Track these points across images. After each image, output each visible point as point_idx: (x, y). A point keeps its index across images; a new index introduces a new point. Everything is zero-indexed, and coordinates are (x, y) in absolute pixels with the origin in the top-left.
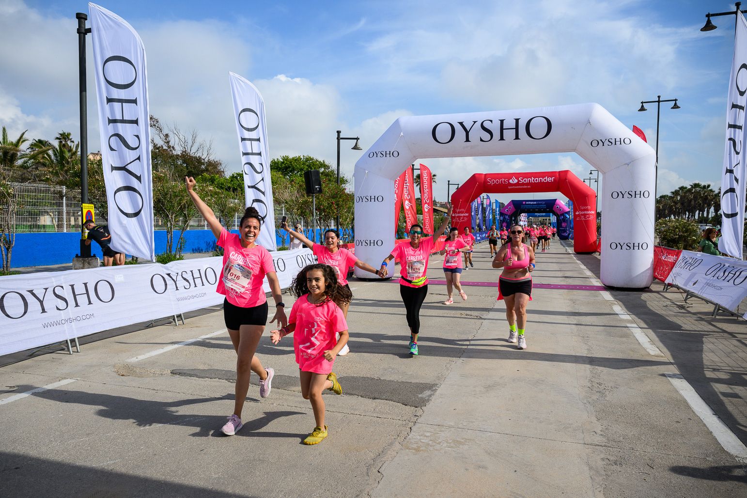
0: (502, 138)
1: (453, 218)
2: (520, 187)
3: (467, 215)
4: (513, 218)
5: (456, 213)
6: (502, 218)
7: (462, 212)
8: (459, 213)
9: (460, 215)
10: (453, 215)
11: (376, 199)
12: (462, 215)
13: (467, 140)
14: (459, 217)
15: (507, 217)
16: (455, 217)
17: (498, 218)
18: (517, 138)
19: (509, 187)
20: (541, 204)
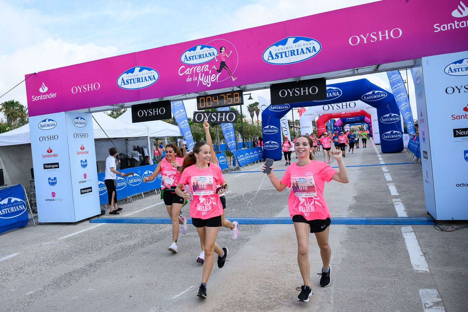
0: (343, 108)
1: (318, 130)
2: (346, 115)
3: (324, 128)
4: (341, 128)
5: (320, 128)
6: (335, 128)
7: (322, 128)
8: (321, 128)
9: (321, 129)
10: (318, 129)
11: (308, 127)
12: (322, 129)
13: (333, 109)
14: (321, 130)
15: (338, 127)
16: (319, 130)
17: (333, 129)
18: (347, 108)
19: (342, 116)
20: (357, 119)
